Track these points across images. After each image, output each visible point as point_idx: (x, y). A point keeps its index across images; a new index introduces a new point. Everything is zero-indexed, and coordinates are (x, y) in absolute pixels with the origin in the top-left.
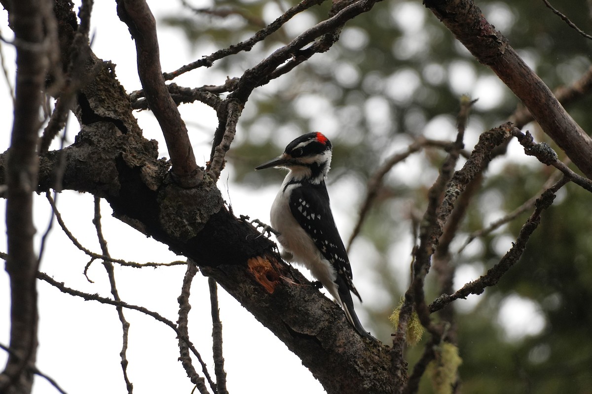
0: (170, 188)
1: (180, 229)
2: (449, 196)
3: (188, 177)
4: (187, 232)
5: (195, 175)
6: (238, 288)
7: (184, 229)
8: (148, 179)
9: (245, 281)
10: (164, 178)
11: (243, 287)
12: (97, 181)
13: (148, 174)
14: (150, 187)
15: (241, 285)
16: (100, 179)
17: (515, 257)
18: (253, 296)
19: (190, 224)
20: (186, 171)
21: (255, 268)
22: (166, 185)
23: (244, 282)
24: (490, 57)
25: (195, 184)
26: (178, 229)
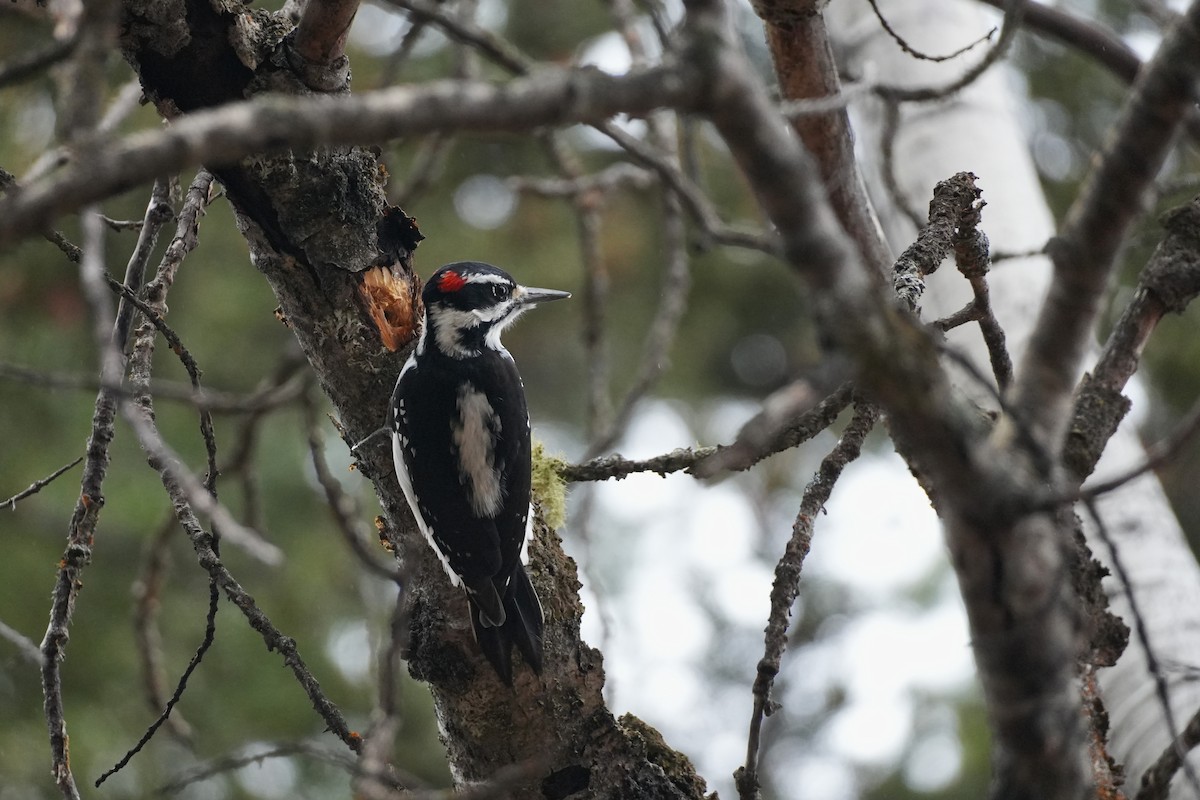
0: (282, 77)
1: (273, 165)
2: (910, 289)
3: (326, 68)
4: (286, 175)
5: (339, 68)
6: (328, 318)
7: (283, 167)
8: (246, 41)
9: (350, 309)
10: (273, 50)
11: (340, 319)
12: (138, 14)
13: (247, 32)
14: (243, 59)
15: (338, 314)
16: (146, 11)
17: (811, 431)
18: (355, 342)
19: (297, 162)
20: (326, 56)
21: (374, 290)
22: (273, 68)
23: (347, 310)
24: (794, 12)
25: (333, 85)
26: (269, 163)
